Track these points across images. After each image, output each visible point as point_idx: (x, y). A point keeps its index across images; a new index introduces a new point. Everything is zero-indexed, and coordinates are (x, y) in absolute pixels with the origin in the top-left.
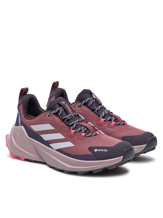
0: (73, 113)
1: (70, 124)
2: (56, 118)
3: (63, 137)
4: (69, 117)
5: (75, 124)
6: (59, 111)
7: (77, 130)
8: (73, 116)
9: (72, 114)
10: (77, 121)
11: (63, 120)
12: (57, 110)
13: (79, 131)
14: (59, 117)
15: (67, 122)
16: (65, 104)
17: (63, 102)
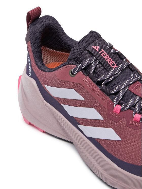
0: (118, 65)
1: (113, 92)
2: (86, 79)
3: (100, 117)
4: (110, 77)
5: (121, 92)
6: (90, 65)
7: (126, 106)
8: (118, 73)
9: (116, 69)
10: (125, 84)
11: (99, 83)
12: (86, 64)
13: (129, 109)
14: (91, 78)
15: (105, 87)
16: (100, 50)
17: (95, 47)
